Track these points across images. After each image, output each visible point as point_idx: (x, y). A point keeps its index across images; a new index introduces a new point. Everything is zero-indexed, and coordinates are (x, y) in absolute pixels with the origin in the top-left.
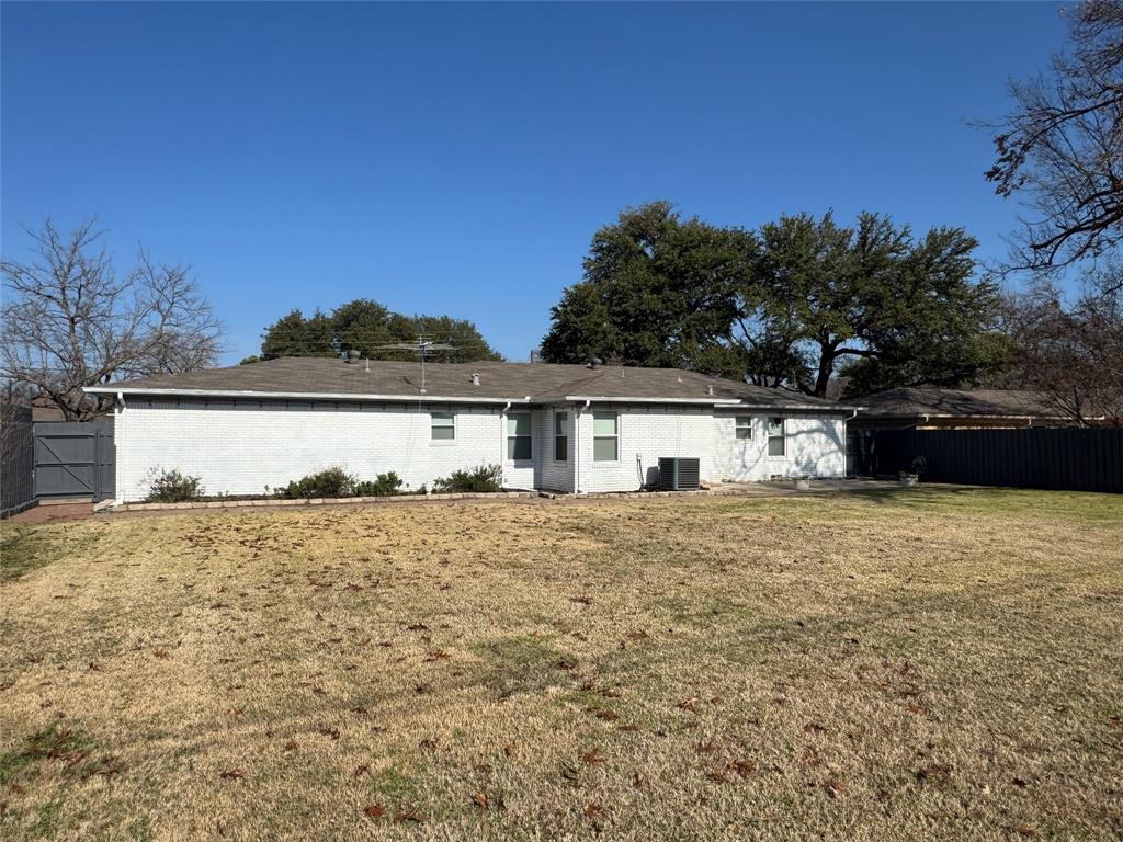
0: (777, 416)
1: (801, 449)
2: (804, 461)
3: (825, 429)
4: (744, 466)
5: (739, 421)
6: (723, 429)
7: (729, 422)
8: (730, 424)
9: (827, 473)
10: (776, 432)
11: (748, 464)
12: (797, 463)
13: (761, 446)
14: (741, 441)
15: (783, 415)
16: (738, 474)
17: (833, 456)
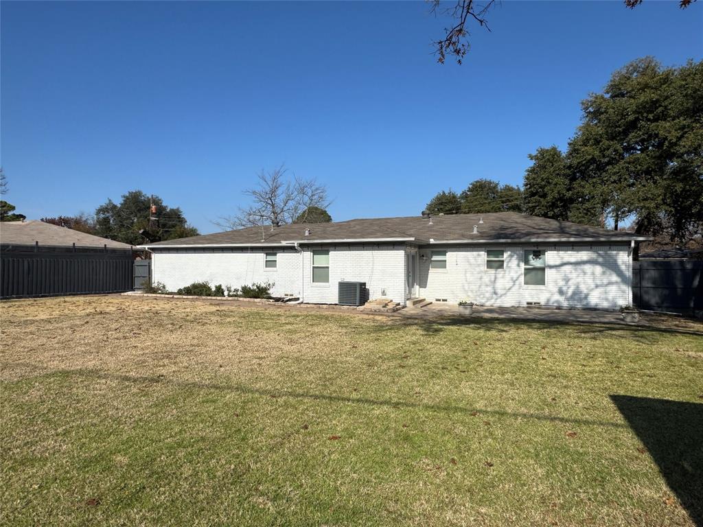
0: (535, 249)
1: (567, 280)
2: (570, 292)
3: (600, 260)
4: (495, 293)
5: (489, 253)
6: (472, 261)
7: (479, 255)
8: (482, 256)
9: (605, 305)
11: (500, 292)
12: (561, 292)
13: (515, 276)
14: (492, 271)
16: (488, 299)
17: (613, 288)
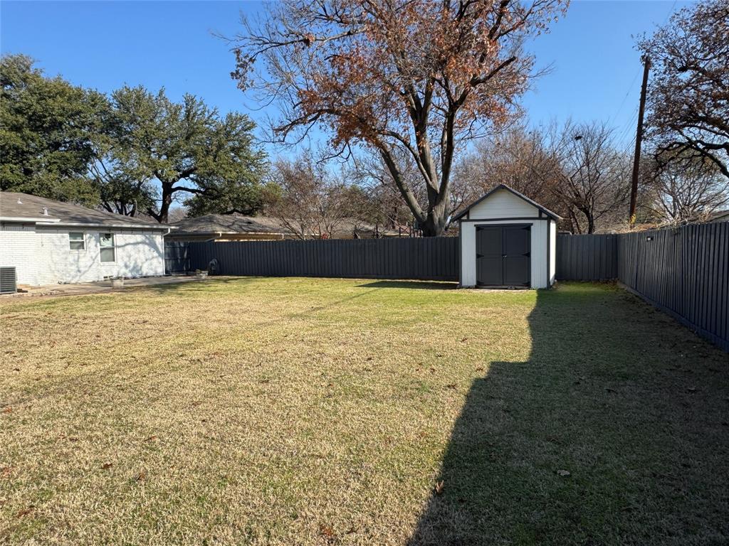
0: (107, 232)
1: (129, 257)
2: (132, 265)
3: (147, 241)
4: (79, 271)
5: (72, 235)
6: (58, 243)
7: (63, 237)
8: (66, 238)
9: (151, 273)
10: (107, 244)
11: (82, 269)
12: (126, 266)
13: (94, 255)
14: (75, 252)
15: (112, 232)
16: (73, 277)
17: (155, 261)
